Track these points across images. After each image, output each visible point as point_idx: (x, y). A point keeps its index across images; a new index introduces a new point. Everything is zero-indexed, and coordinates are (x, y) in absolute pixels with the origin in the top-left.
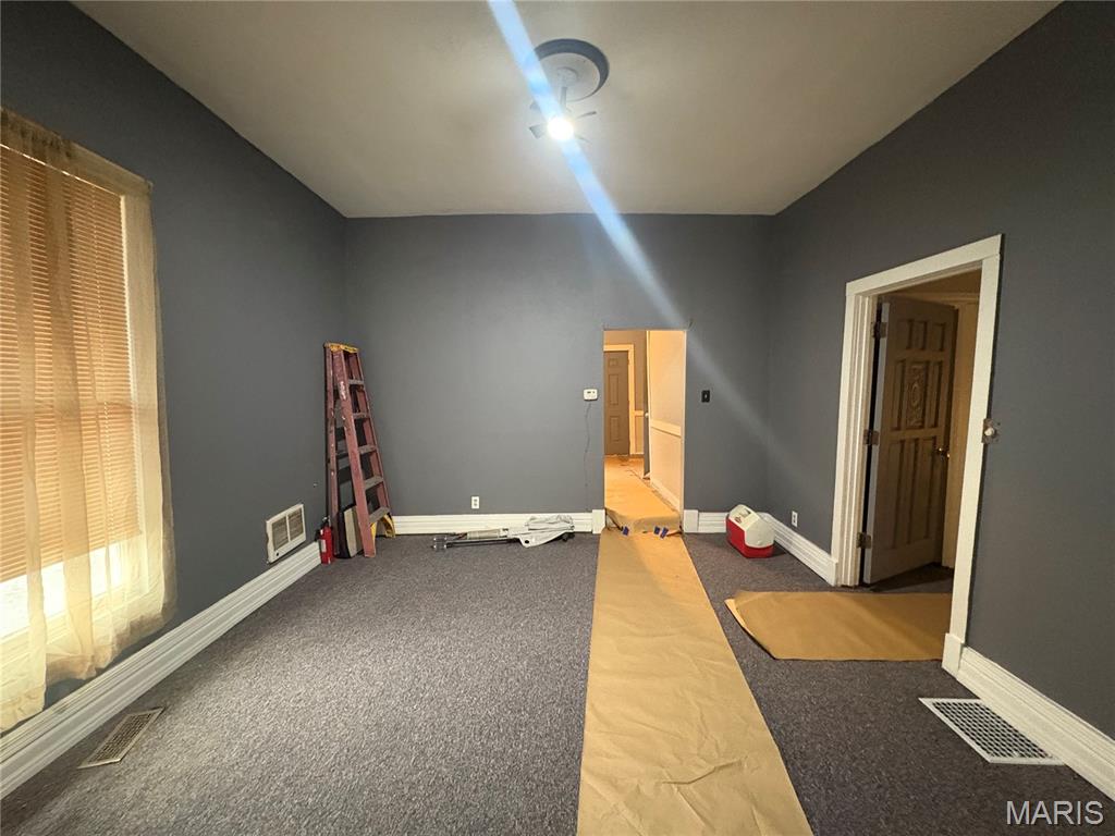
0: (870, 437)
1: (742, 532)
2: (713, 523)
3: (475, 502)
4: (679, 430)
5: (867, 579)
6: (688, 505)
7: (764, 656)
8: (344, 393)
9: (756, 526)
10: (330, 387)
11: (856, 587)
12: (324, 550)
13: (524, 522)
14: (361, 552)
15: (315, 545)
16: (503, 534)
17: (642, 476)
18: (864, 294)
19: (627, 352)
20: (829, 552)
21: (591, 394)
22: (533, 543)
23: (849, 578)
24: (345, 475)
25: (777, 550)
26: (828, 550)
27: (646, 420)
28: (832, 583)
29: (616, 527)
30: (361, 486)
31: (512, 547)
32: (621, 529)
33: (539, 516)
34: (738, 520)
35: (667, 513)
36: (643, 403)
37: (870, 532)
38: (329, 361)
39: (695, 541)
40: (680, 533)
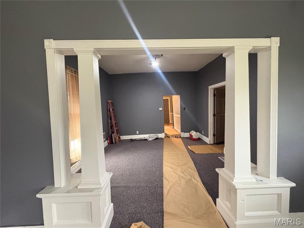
0: (214, 115)
1: (192, 135)
2: (187, 135)
3: (137, 132)
4: (179, 116)
5: (215, 143)
6: (182, 132)
7: (194, 153)
8: (111, 110)
9: (195, 134)
10: (108, 109)
11: (213, 144)
12: (109, 142)
13: (148, 136)
14: (116, 142)
15: (107, 141)
16: (144, 138)
17: (172, 127)
18: (212, 88)
19: (168, 99)
20: (208, 138)
21: (161, 109)
22: (150, 140)
23: (212, 143)
24: (112, 127)
25: (199, 139)
26: (208, 137)
27: (173, 114)
28: (209, 143)
29: (167, 136)
30: (115, 129)
31: (146, 141)
32: (168, 137)
33: (151, 135)
34: (192, 133)
35: (178, 133)
36: (172, 111)
37: (215, 133)
38: (108, 104)
39: (183, 139)
40: (180, 137)
